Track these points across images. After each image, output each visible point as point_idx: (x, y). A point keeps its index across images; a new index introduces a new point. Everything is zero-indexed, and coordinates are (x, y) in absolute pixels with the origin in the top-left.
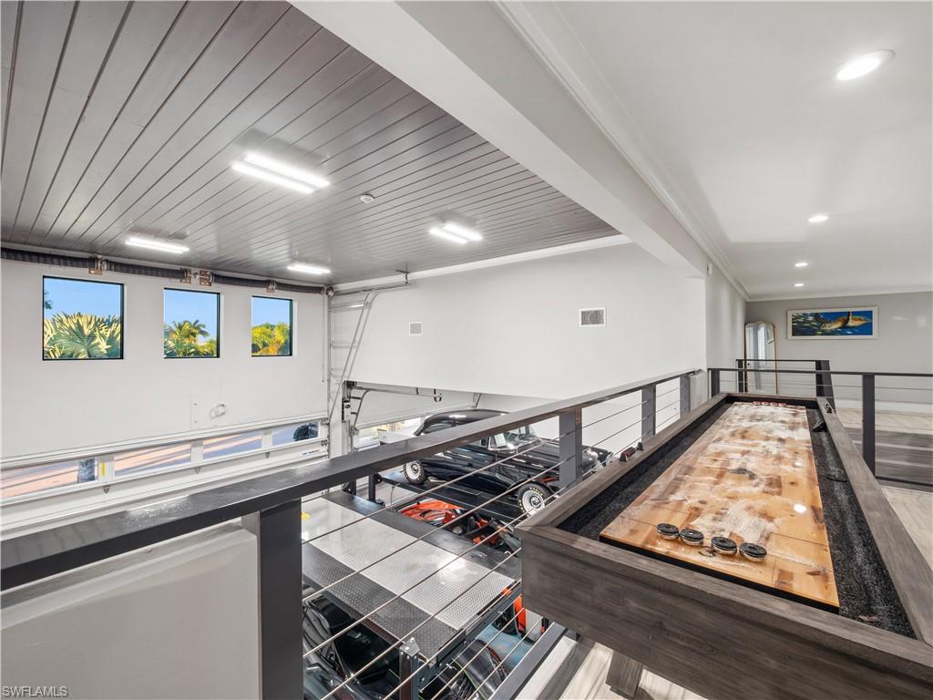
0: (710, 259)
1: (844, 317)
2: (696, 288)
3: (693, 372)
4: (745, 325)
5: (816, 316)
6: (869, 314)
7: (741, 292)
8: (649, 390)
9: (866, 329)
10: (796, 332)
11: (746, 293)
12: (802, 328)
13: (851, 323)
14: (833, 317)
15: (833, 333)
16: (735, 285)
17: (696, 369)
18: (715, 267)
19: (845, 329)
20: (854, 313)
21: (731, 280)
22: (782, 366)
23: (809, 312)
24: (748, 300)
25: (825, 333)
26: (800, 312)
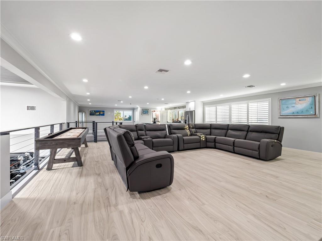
0: (68, 97)
1: (99, 111)
2: (64, 104)
3: (63, 123)
4: (79, 112)
5: (95, 111)
6: (104, 111)
7: (77, 104)
8: (52, 126)
9: (103, 115)
10: (91, 115)
11: (78, 104)
12: (92, 114)
13: (101, 113)
14: (98, 111)
15: (98, 115)
16: (75, 102)
17: (64, 122)
18: (69, 98)
19: (100, 114)
20: (102, 111)
21: (74, 101)
22: (87, 122)
23: (93, 110)
24: (80, 106)
25: (96, 115)
26: (91, 110)
